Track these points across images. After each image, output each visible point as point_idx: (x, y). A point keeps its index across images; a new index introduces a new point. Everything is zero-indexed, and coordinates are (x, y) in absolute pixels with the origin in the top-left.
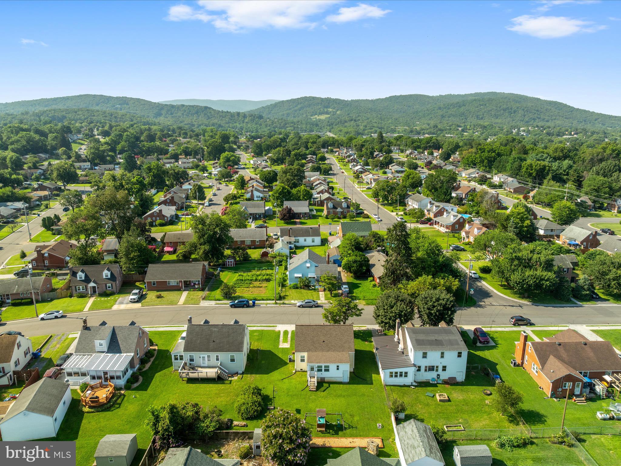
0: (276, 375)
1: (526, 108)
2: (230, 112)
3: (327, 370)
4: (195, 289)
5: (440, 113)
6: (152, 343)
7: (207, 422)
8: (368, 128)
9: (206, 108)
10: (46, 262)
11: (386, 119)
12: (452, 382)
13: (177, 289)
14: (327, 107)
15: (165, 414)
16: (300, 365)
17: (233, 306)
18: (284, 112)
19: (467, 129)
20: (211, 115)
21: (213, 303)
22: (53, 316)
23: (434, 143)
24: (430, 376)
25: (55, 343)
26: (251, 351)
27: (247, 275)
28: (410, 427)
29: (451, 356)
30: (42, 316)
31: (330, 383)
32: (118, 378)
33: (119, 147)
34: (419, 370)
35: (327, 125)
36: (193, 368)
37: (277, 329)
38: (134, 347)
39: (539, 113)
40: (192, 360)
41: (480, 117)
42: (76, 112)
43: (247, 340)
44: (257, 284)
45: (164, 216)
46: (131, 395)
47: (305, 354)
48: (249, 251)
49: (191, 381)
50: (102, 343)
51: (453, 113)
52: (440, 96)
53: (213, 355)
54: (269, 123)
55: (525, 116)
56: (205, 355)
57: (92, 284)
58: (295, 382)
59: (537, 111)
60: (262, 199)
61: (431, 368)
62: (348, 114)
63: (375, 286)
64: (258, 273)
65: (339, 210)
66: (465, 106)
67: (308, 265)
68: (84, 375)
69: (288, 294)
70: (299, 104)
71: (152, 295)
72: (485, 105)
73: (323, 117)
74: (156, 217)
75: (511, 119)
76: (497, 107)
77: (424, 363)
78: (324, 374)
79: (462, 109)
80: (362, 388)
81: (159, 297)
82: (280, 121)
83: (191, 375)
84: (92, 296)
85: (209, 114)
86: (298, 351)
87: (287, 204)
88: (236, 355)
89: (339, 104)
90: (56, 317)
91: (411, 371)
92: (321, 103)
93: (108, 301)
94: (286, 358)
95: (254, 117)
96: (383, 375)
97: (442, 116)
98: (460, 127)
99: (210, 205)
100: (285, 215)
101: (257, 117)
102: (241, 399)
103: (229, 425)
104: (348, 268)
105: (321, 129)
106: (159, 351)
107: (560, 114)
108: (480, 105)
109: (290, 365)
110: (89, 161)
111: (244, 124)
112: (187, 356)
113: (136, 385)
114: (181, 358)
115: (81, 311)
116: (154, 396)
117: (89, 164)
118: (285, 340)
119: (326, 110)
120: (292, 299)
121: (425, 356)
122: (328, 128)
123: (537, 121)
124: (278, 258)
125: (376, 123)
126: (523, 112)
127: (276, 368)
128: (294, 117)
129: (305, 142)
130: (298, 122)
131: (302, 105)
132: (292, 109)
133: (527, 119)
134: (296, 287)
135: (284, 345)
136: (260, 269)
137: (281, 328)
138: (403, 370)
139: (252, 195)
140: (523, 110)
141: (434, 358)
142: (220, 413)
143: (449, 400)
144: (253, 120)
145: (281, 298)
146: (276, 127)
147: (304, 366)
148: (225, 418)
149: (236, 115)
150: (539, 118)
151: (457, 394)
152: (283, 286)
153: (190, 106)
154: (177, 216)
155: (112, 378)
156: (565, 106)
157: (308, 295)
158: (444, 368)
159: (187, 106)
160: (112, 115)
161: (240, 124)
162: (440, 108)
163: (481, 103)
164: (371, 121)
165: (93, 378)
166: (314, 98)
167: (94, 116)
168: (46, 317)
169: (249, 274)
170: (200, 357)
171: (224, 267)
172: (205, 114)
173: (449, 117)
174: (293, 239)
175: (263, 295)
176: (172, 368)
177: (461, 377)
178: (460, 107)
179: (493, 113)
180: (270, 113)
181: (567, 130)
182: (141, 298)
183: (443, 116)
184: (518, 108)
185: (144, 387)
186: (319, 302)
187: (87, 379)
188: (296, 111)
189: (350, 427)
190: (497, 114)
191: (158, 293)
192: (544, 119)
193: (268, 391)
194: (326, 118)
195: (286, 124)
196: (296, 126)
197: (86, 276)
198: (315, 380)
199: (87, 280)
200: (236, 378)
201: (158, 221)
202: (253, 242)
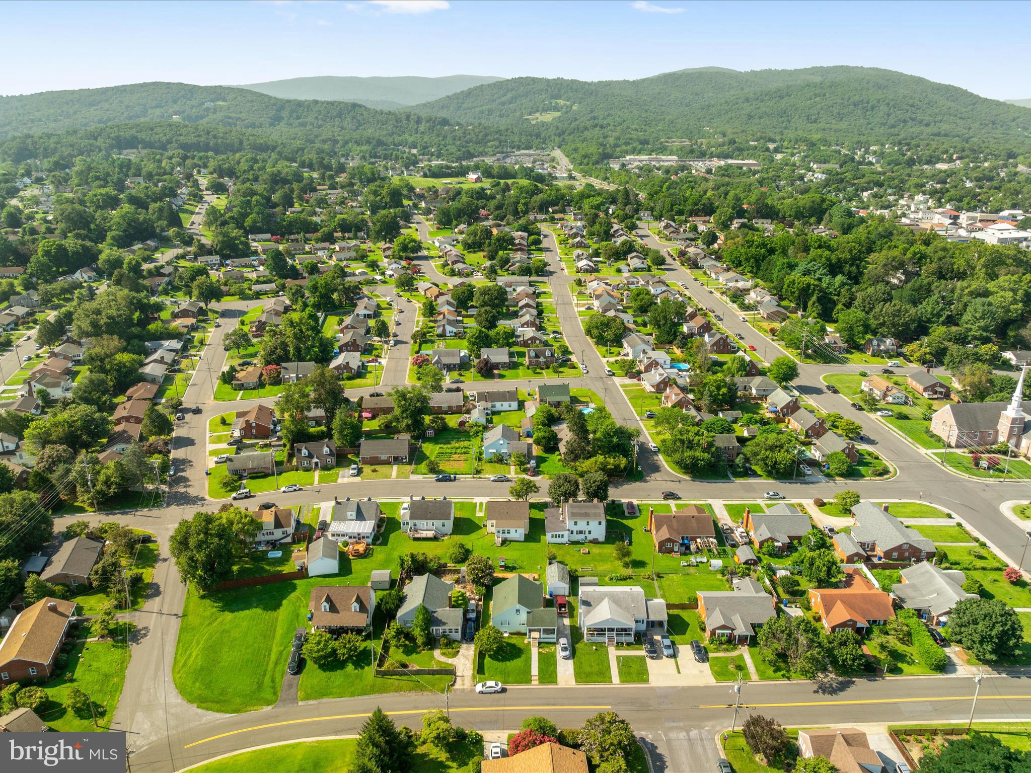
0: (473, 536)
1: (892, 100)
2: (394, 114)
3: (509, 533)
4: (403, 463)
5: (747, 108)
6: (381, 513)
7: (432, 563)
8: (622, 141)
9: (355, 105)
10: (254, 431)
11: (654, 123)
12: (595, 542)
13: (387, 463)
14: (557, 97)
15: (408, 559)
16: (490, 529)
17: (438, 480)
18: (484, 108)
19: (782, 147)
20: (364, 119)
21: (420, 477)
22: (292, 489)
23: (704, 204)
24: (580, 537)
25: (306, 512)
26: (456, 518)
27: (446, 448)
28: (555, 567)
29: (594, 525)
30: (283, 489)
31: (511, 541)
32: (368, 537)
33: (248, 222)
34: (572, 533)
35: (555, 134)
36: (416, 531)
37: (474, 501)
38: (374, 516)
39: (914, 109)
40: (415, 525)
41: (813, 117)
42: (152, 129)
43: (453, 511)
44: (456, 457)
45: (351, 369)
46: (377, 549)
47: (494, 522)
48: (447, 417)
49: (416, 539)
50: (352, 514)
51: (768, 110)
52: (752, 71)
53: (430, 522)
54: (459, 133)
55: (889, 115)
56: (424, 522)
57: (315, 460)
58: (487, 540)
59: (912, 106)
60: (456, 334)
61: (581, 532)
62: (592, 111)
63: (560, 460)
64: (457, 445)
65: (542, 359)
66: (790, 96)
67: (501, 442)
68: (343, 535)
69: (483, 468)
70: (508, 91)
71: (367, 469)
72: (824, 95)
73: (548, 117)
74: (343, 369)
75: (865, 122)
76: (843, 99)
77: (575, 529)
78: (506, 535)
79: (783, 104)
80: (533, 545)
81: (374, 471)
82: (477, 130)
83: (416, 536)
84: (315, 469)
85: (360, 118)
86: (489, 519)
87: (485, 353)
88: (446, 522)
89: (576, 91)
90: (295, 490)
91: (566, 533)
92: (547, 90)
93: (331, 475)
94: (481, 524)
95: (434, 122)
96: (548, 537)
97: (749, 115)
98: (774, 141)
99: (395, 345)
100: (482, 369)
101: (439, 123)
102: (451, 551)
103: (445, 565)
104: (538, 442)
105: (544, 143)
106: (388, 518)
107: (952, 111)
108: (816, 95)
109: (484, 529)
110: (217, 253)
111: (418, 136)
112: (411, 523)
113: (378, 542)
114: (408, 524)
115: (313, 484)
116: (393, 549)
117: (218, 257)
118: (481, 511)
119: (554, 102)
120: (487, 473)
121: (576, 523)
122: (557, 139)
123: (910, 123)
124: (475, 429)
125: (636, 130)
126: (886, 109)
127: (474, 531)
128: (501, 116)
129: (514, 203)
130: (507, 130)
131: (514, 92)
132: (498, 101)
133: (892, 121)
134: (490, 461)
135: (480, 514)
136: (458, 440)
137: (477, 500)
138: (561, 533)
139: (444, 330)
140: (888, 104)
141: (582, 525)
142: (439, 559)
143: (589, 553)
144: (432, 129)
145: (478, 472)
146: (471, 141)
147: (493, 530)
148: (442, 562)
149: (403, 117)
150: (913, 120)
151: (595, 550)
152: (480, 460)
153: (328, 103)
154: (364, 366)
155: (363, 537)
156: (965, 93)
157: (500, 469)
158: (590, 532)
159: (323, 103)
160: (208, 133)
161: (411, 135)
162: (747, 100)
163: (817, 92)
164: (628, 128)
165: (350, 537)
166: (534, 80)
167: (181, 135)
168: (287, 490)
169: (449, 446)
170: (421, 523)
171: (426, 439)
172: (353, 118)
173: (760, 118)
174: (489, 405)
175: (463, 470)
176: (401, 531)
177: (602, 538)
178: (781, 97)
179: (835, 111)
180: (459, 108)
181: (946, 152)
182: (360, 472)
183: (750, 117)
184: (878, 101)
185: (385, 543)
186: (509, 476)
187: (346, 538)
188: (503, 104)
189: (521, 568)
190: (842, 112)
191: (373, 467)
192: (921, 122)
193: (469, 546)
194: (554, 119)
195: (486, 135)
196: (503, 138)
197: (309, 453)
198: (500, 539)
199: (310, 456)
200: (446, 538)
201: (345, 375)
202: (450, 407)
